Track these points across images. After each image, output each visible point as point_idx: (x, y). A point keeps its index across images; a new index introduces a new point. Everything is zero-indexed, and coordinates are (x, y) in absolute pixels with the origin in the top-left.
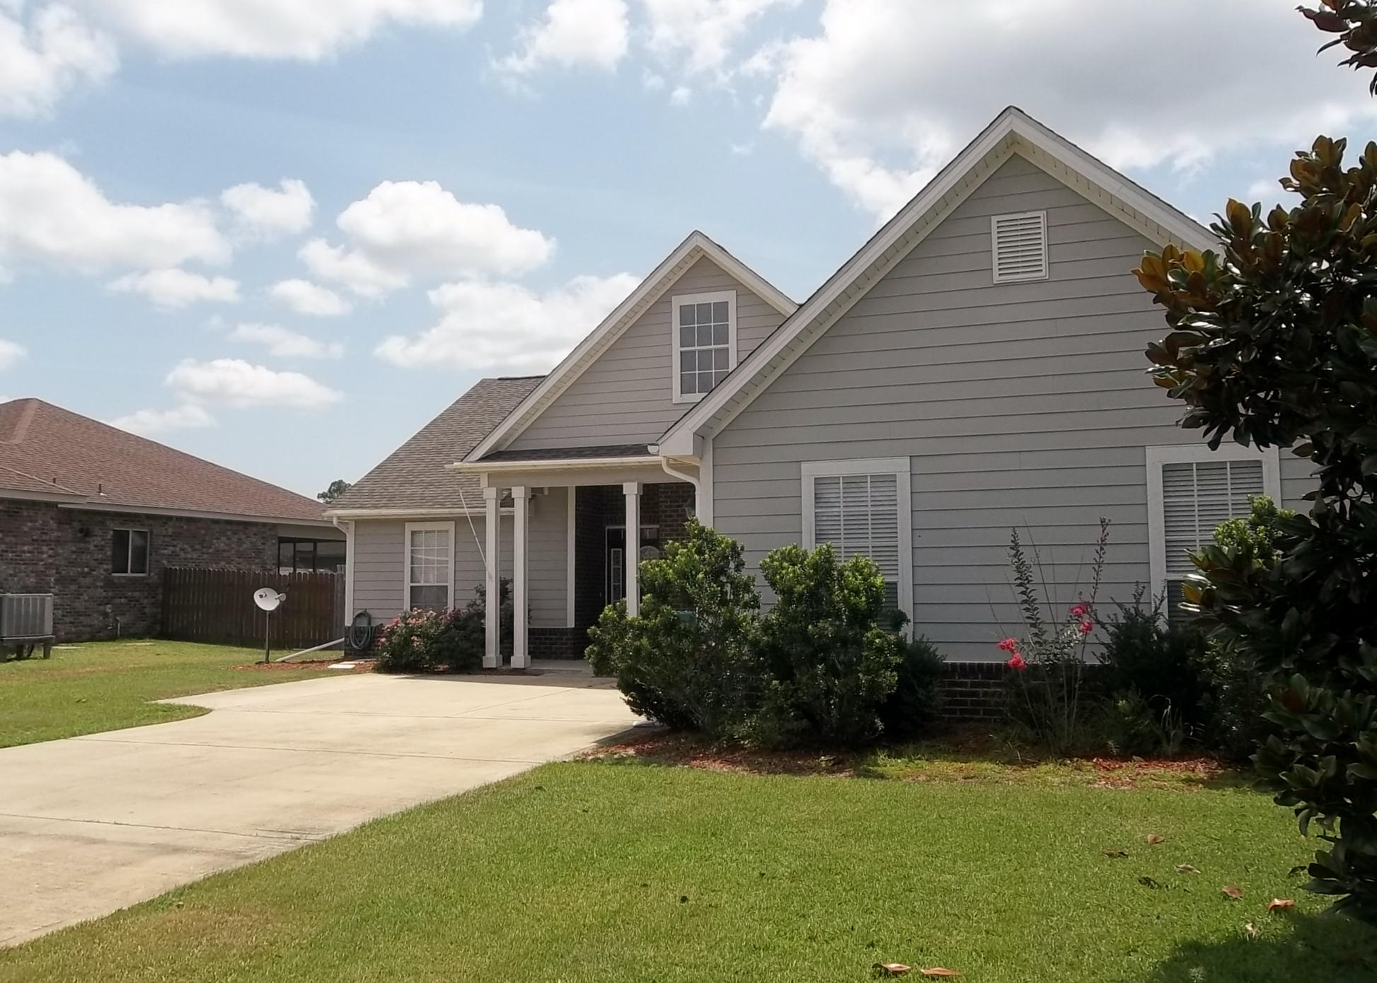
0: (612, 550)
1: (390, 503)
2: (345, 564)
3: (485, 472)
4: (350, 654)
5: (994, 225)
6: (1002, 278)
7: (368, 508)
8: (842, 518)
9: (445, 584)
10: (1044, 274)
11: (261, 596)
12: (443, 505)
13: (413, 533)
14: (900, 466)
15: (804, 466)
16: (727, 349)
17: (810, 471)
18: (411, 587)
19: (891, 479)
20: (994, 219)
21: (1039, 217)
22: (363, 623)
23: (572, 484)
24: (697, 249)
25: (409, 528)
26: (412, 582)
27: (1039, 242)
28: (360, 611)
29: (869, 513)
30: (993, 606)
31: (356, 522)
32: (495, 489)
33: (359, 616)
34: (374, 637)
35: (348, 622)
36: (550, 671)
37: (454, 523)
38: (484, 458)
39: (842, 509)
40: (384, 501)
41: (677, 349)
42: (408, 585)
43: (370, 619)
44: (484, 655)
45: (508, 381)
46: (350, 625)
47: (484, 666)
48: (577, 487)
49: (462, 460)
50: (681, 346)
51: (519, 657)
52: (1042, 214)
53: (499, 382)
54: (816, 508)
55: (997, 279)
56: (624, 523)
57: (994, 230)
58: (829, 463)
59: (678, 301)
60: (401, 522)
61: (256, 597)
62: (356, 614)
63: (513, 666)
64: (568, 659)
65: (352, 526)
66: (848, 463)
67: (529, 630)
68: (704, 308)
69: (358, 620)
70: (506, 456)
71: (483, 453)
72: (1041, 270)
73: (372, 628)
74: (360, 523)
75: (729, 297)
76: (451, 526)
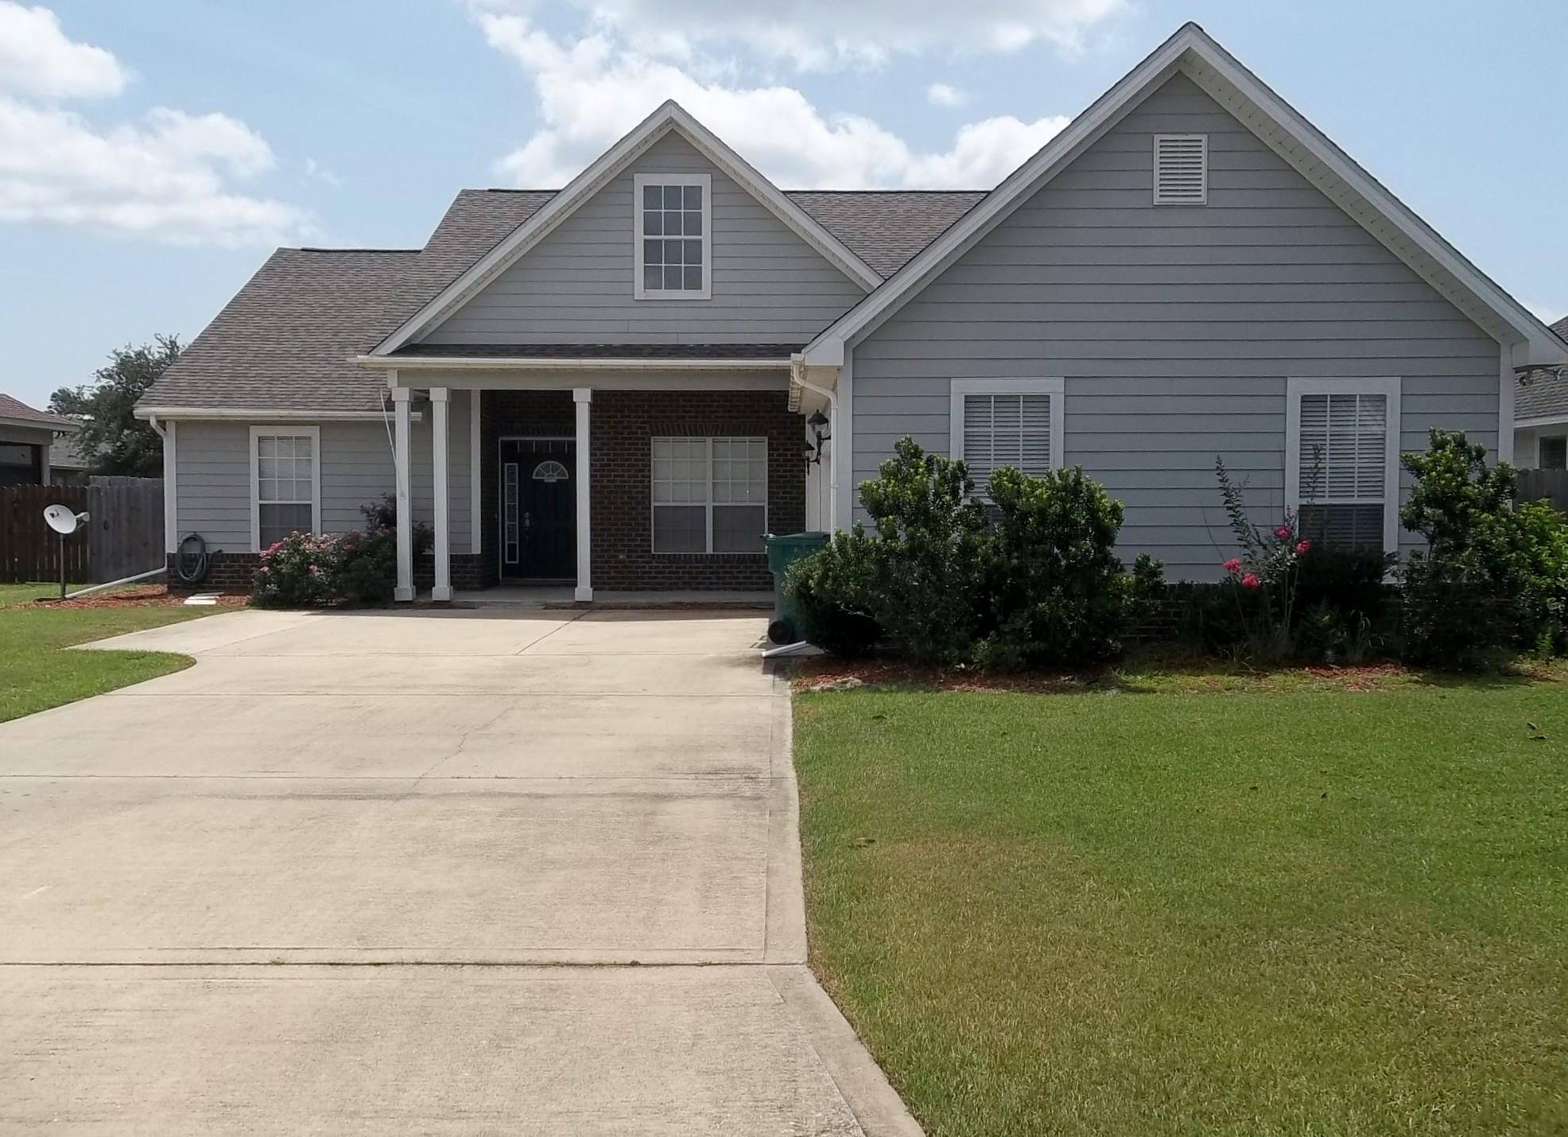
0: (506, 464)
1: (227, 400)
2: (163, 477)
3: (394, 368)
4: (177, 588)
5: (1157, 144)
6: (1162, 199)
7: (199, 406)
8: (992, 439)
9: (309, 502)
10: (1203, 200)
11: (53, 515)
12: (306, 406)
13: (260, 439)
14: (1053, 387)
15: (953, 382)
16: (700, 242)
17: (960, 388)
18: (261, 505)
19: (1045, 400)
20: (1157, 138)
21: (1200, 141)
22: (194, 549)
23: (476, 387)
24: (671, 121)
25: (255, 433)
26: (260, 499)
27: (1199, 166)
28: (188, 535)
29: (1021, 434)
30: (1211, 529)
31: (177, 423)
32: (407, 389)
33: (187, 540)
34: (211, 566)
35: (171, 547)
36: (484, 604)
37: (318, 427)
38: (399, 352)
39: (992, 430)
40: (218, 398)
41: (640, 237)
42: (255, 504)
43: (203, 544)
44: (396, 586)
45: (317, 254)
46: (174, 551)
47: (397, 599)
48: (482, 391)
49: (368, 353)
50: (645, 234)
51: (442, 588)
52: (1204, 138)
53: (304, 253)
54: (966, 427)
55: (1157, 200)
56: (575, 434)
57: (1157, 149)
58: (985, 381)
59: (642, 181)
60: (244, 425)
61: (47, 513)
62: (185, 538)
63: (435, 598)
64: (472, 589)
65: (171, 429)
66: (999, 381)
67: (451, 556)
68: (673, 190)
69: (186, 545)
70: (427, 351)
71: (398, 344)
72: (1200, 196)
73: (207, 555)
74: (182, 424)
75: (703, 181)
76: (314, 433)
